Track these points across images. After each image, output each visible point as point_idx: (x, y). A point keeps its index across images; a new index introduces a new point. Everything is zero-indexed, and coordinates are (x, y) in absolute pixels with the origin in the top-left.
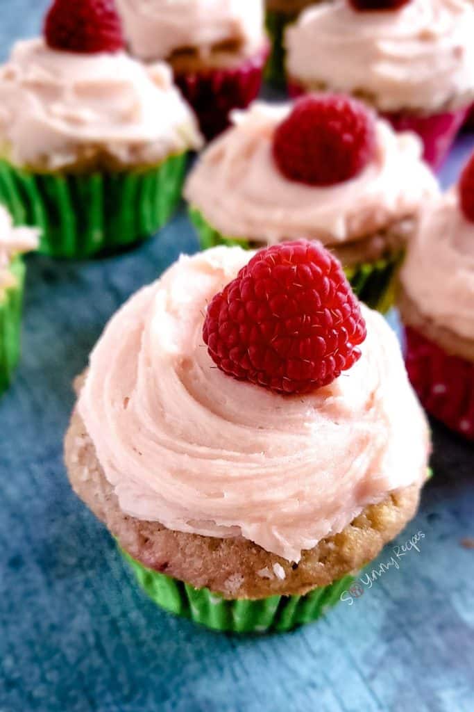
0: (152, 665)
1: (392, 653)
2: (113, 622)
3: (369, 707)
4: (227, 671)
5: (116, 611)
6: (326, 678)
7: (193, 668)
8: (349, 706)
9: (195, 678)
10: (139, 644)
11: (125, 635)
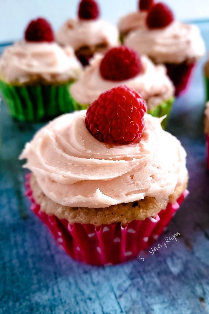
0: (16, 285)
1: (133, 285)
2: (4, 264)
3: (116, 311)
4: (50, 290)
5: (7, 259)
6: (98, 296)
7: (35, 287)
8: (106, 310)
9: (34, 292)
10: (13, 275)
11: (8, 270)
